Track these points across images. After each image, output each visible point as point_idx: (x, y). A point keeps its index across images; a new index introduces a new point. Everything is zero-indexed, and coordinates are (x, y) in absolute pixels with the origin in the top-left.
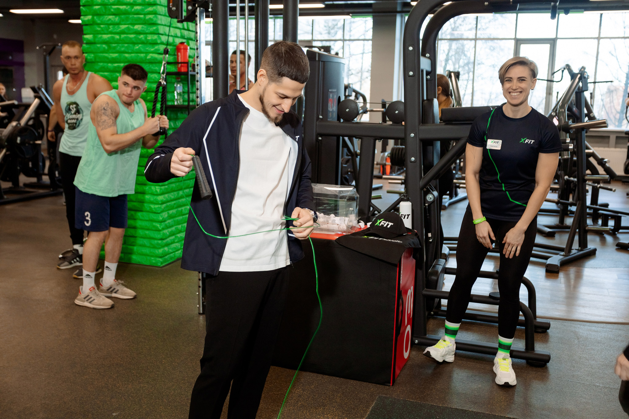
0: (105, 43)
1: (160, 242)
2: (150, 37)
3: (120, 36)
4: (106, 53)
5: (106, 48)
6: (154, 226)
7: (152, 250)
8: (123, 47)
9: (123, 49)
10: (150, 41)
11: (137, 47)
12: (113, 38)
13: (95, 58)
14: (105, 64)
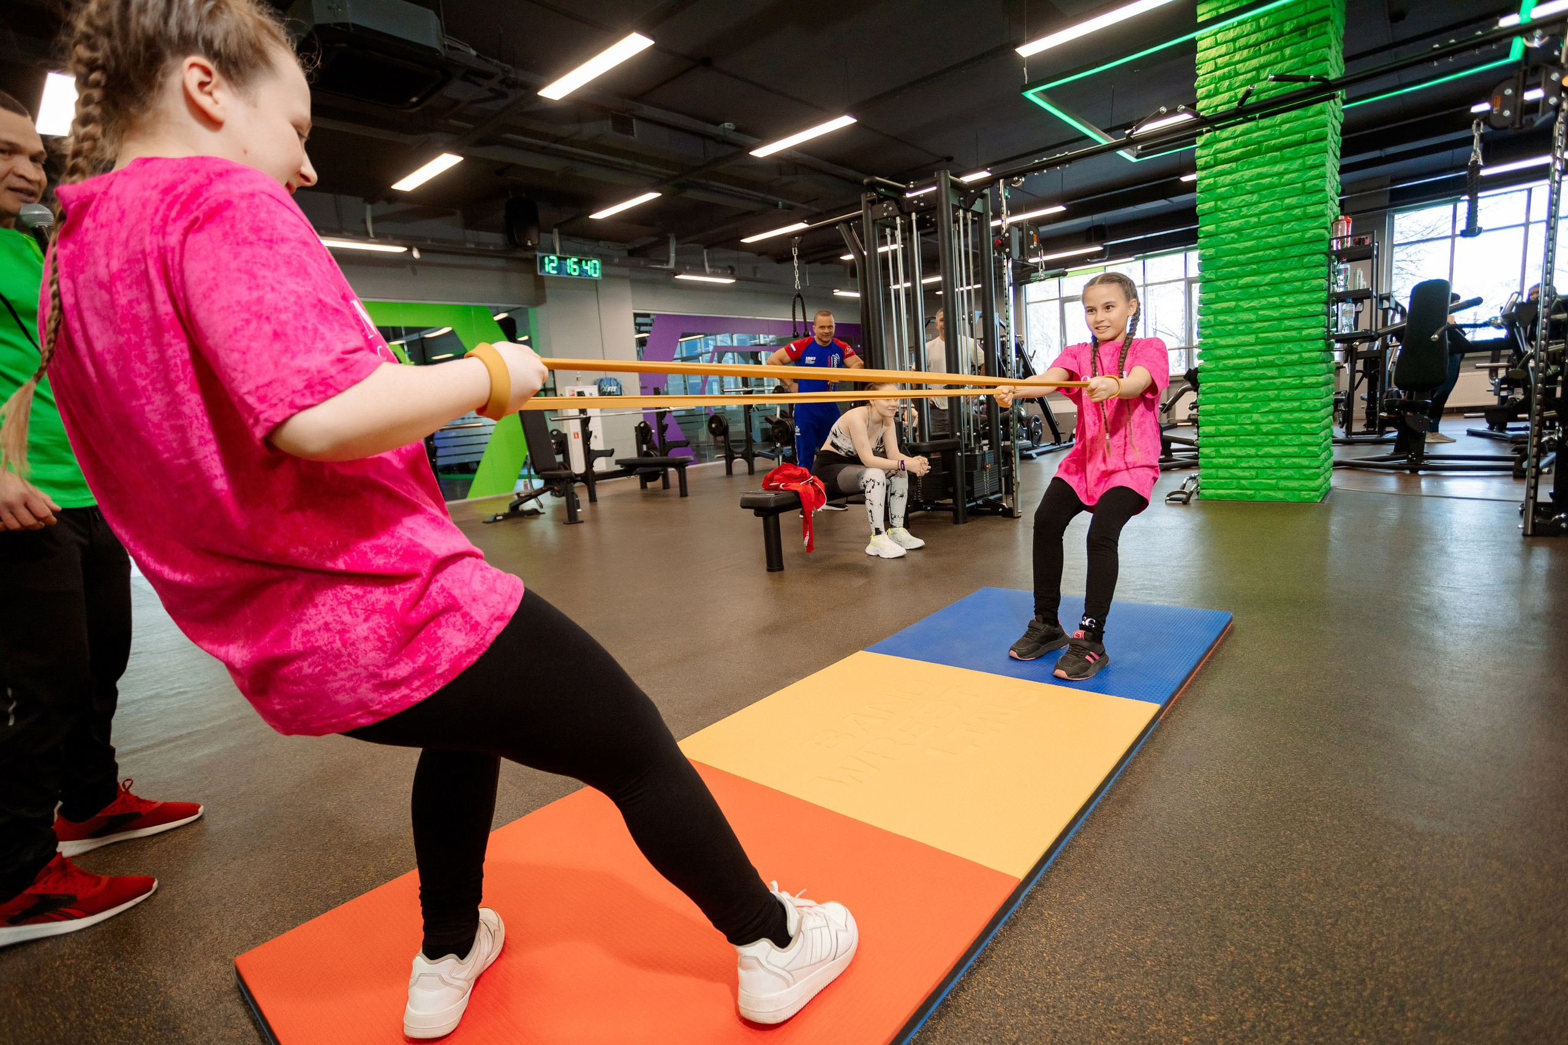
0: (1233, 231)
1: (1317, 470)
2: (1311, 210)
3: (1259, 218)
4: (1235, 243)
5: (1236, 236)
6: (1309, 451)
7: (1303, 482)
8: (1263, 230)
9: (1264, 233)
10: (1312, 215)
11: (1286, 227)
12: (1248, 222)
13: (1216, 253)
14: (1233, 257)
